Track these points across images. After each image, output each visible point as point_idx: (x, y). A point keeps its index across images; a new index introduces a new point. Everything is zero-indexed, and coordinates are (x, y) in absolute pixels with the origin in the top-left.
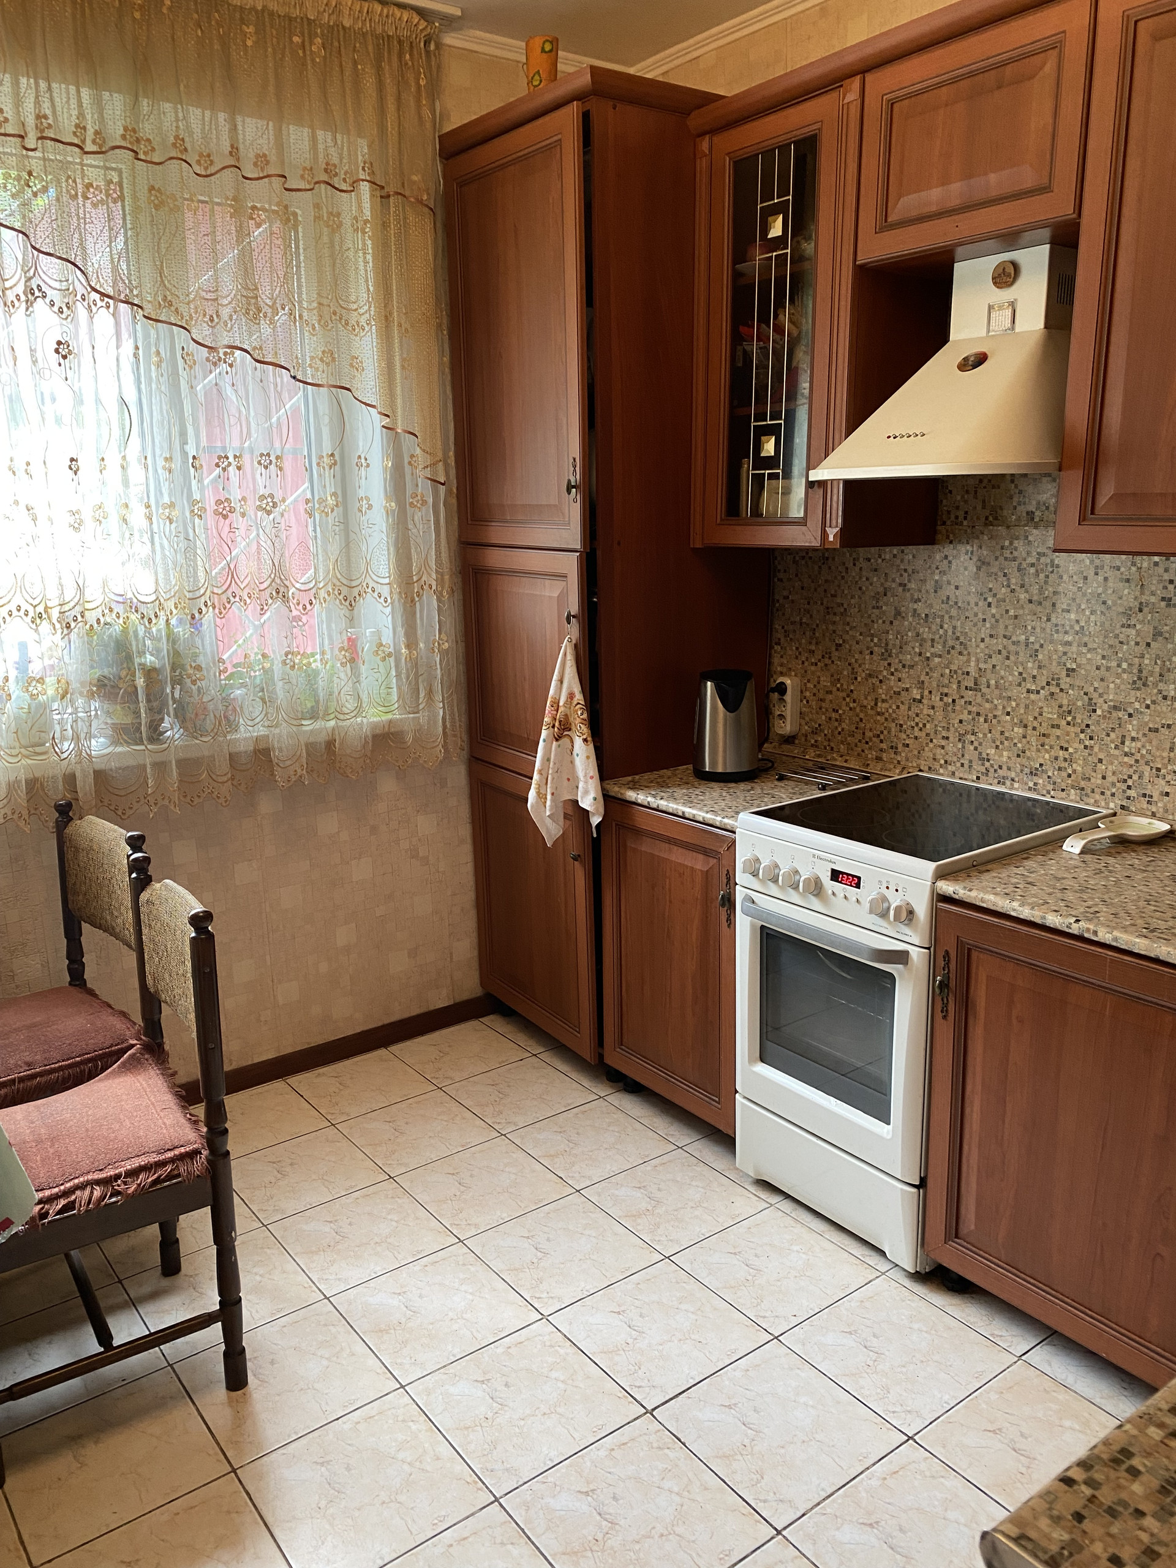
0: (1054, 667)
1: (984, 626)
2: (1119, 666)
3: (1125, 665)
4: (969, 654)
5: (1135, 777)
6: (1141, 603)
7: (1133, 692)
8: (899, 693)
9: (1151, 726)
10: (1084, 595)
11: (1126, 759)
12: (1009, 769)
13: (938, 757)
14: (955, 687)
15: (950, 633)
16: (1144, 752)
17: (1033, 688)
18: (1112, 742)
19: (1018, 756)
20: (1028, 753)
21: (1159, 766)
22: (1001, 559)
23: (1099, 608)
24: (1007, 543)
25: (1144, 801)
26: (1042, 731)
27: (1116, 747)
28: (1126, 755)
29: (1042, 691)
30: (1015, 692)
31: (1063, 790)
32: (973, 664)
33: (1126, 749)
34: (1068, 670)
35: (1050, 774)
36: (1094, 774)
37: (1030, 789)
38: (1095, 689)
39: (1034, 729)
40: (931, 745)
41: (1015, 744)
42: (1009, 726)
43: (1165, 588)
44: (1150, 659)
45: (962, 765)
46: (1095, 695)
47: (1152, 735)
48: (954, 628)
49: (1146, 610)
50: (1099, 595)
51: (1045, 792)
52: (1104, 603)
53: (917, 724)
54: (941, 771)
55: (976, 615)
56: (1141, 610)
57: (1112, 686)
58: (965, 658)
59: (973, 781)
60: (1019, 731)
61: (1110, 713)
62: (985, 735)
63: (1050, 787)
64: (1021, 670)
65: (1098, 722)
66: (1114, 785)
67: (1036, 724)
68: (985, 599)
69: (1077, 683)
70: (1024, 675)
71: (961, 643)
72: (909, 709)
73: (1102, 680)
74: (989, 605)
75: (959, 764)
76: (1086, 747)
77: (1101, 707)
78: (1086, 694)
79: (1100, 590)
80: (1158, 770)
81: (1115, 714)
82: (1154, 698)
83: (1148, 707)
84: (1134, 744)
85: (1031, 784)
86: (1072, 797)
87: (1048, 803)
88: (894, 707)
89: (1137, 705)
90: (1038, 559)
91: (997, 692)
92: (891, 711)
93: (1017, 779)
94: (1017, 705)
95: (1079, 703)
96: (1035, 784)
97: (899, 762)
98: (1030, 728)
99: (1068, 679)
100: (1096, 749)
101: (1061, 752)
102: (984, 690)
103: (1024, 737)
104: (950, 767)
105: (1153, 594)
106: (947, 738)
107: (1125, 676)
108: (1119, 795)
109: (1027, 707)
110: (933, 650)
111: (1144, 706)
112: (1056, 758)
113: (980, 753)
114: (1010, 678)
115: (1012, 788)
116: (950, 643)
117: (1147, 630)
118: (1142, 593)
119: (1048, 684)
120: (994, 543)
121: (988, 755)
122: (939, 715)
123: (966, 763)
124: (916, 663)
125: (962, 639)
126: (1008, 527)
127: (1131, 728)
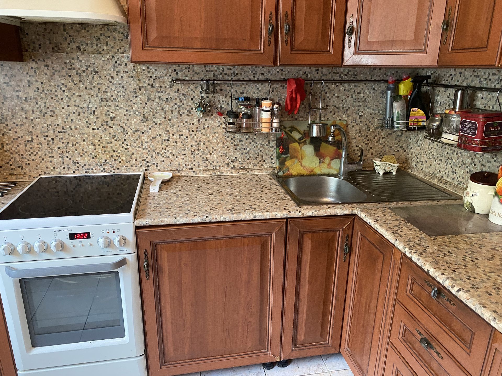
0: (104, 117)
1: (63, 101)
2: (135, 113)
3: (137, 113)
4: (56, 115)
5: (149, 157)
6: (140, 87)
7: (143, 124)
8: (17, 139)
9: (152, 136)
10: (113, 84)
11: (144, 151)
12: (90, 165)
13: (49, 166)
14: (52, 132)
15: (43, 106)
16: (151, 147)
17: (95, 127)
18: (137, 145)
19: (93, 158)
20: (98, 156)
21: (158, 151)
22: (66, 68)
23: (122, 90)
24: (68, 61)
25: (154, 166)
26: (103, 146)
27: (139, 147)
28: (144, 149)
29: (100, 129)
30: (86, 130)
31: (118, 169)
32: (60, 120)
33: (144, 147)
34: (111, 117)
35: (110, 163)
36: (131, 159)
37: (102, 171)
38: (126, 124)
39: (99, 145)
40: (43, 162)
41: (91, 154)
42: (86, 146)
43: (149, 80)
44: (148, 110)
45: (64, 168)
46: (126, 127)
47: (154, 140)
48: (45, 103)
49: (142, 89)
50: (120, 84)
51: (109, 171)
52: (123, 87)
53: (32, 153)
54: (52, 173)
55: (57, 96)
56: (140, 90)
57: (133, 122)
58: (55, 118)
59: (71, 174)
60: (92, 147)
61: (134, 133)
62: (74, 152)
63: (112, 169)
64: (87, 120)
65: (129, 138)
66: (140, 162)
67: (99, 143)
68: (61, 89)
69: (117, 122)
70: (89, 122)
71: (51, 111)
72: (26, 146)
73: (128, 120)
74: (64, 91)
75: (62, 168)
76: (126, 149)
77: (129, 132)
78: (121, 127)
79: (120, 82)
80: (158, 153)
81: (136, 134)
82: (152, 125)
83: (150, 129)
84: (146, 144)
85: (102, 169)
86: (123, 171)
87: (112, 176)
88: (15, 146)
89: (145, 129)
90: (87, 69)
91: (76, 131)
92: (13, 149)
93: (94, 169)
94: (89, 136)
95: (119, 131)
96: (104, 169)
97: (25, 173)
98: (97, 145)
99: (112, 122)
100: (130, 149)
101: (114, 153)
102: (69, 131)
103: (95, 149)
104: (57, 170)
105: (145, 82)
106: (53, 157)
107: (138, 117)
108: (144, 166)
109: (93, 136)
110: (34, 115)
111: (148, 128)
112: (112, 156)
113: (73, 161)
114: (82, 124)
115: (93, 173)
116: (44, 111)
117: (145, 98)
118: (140, 83)
119: (102, 125)
120: (60, 61)
121: (77, 161)
122: (45, 146)
123: (66, 166)
124: (25, 123)
125: (51, 108)
126: (67, 53)
127: (145, 138)
